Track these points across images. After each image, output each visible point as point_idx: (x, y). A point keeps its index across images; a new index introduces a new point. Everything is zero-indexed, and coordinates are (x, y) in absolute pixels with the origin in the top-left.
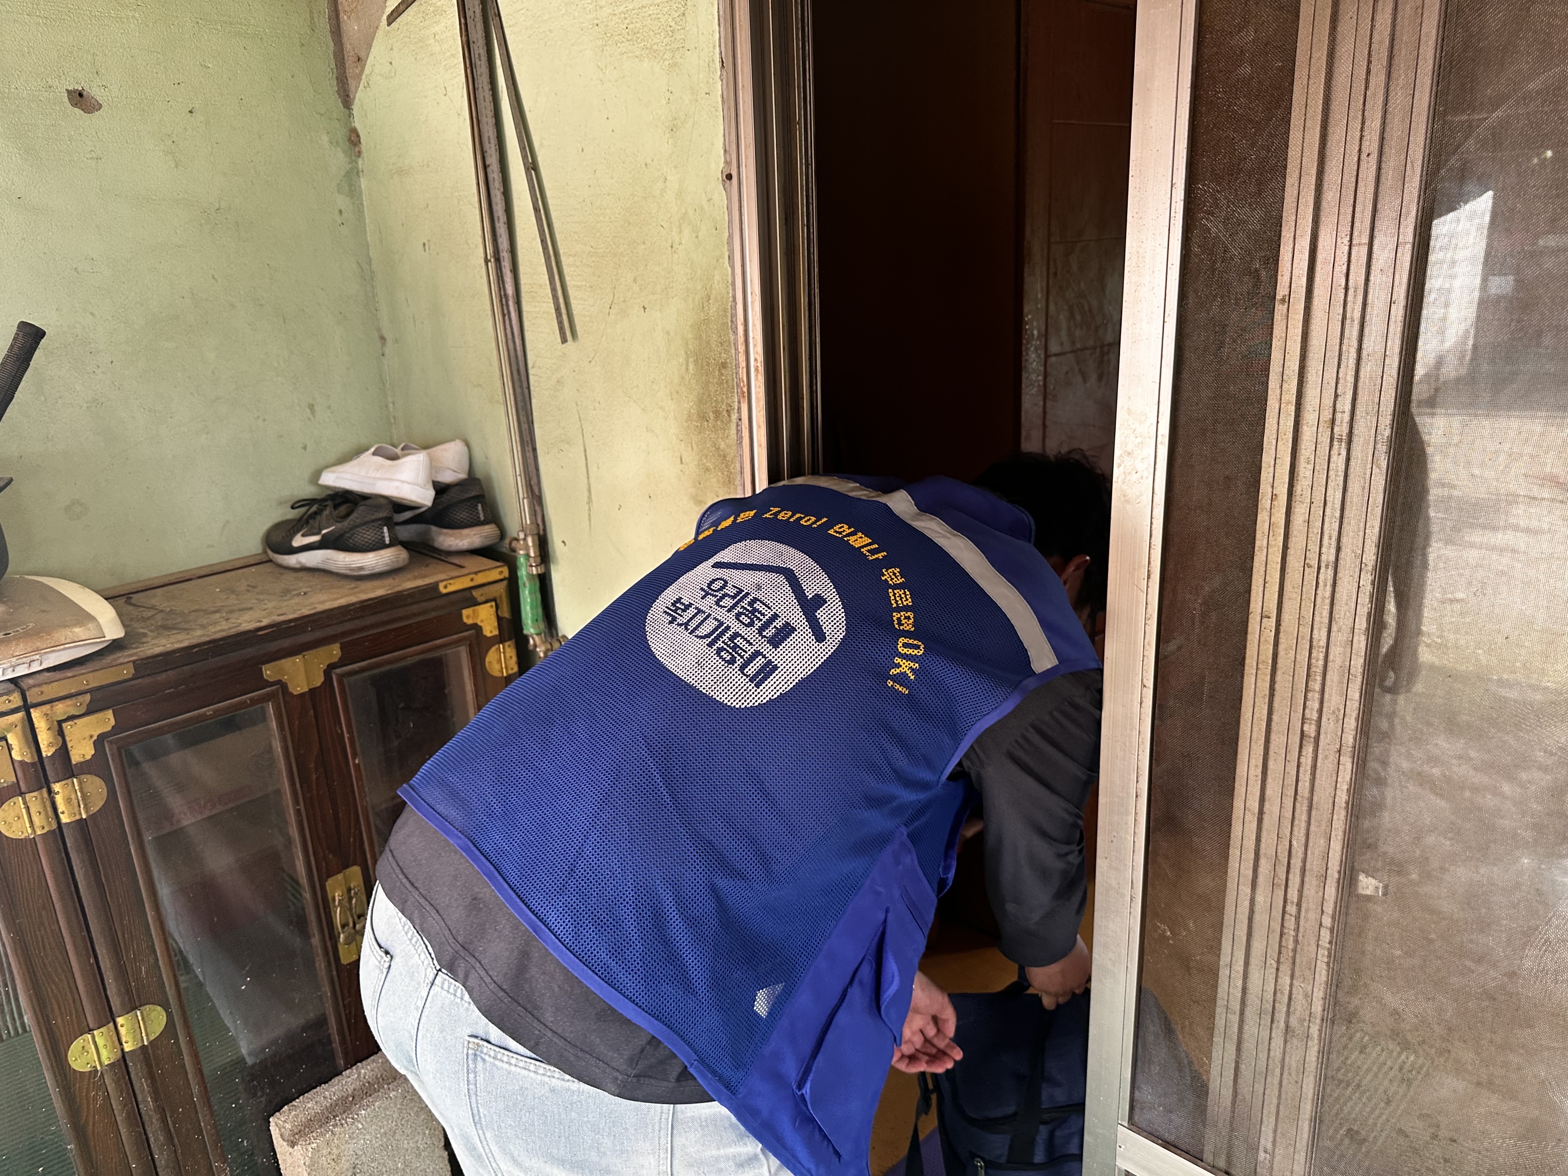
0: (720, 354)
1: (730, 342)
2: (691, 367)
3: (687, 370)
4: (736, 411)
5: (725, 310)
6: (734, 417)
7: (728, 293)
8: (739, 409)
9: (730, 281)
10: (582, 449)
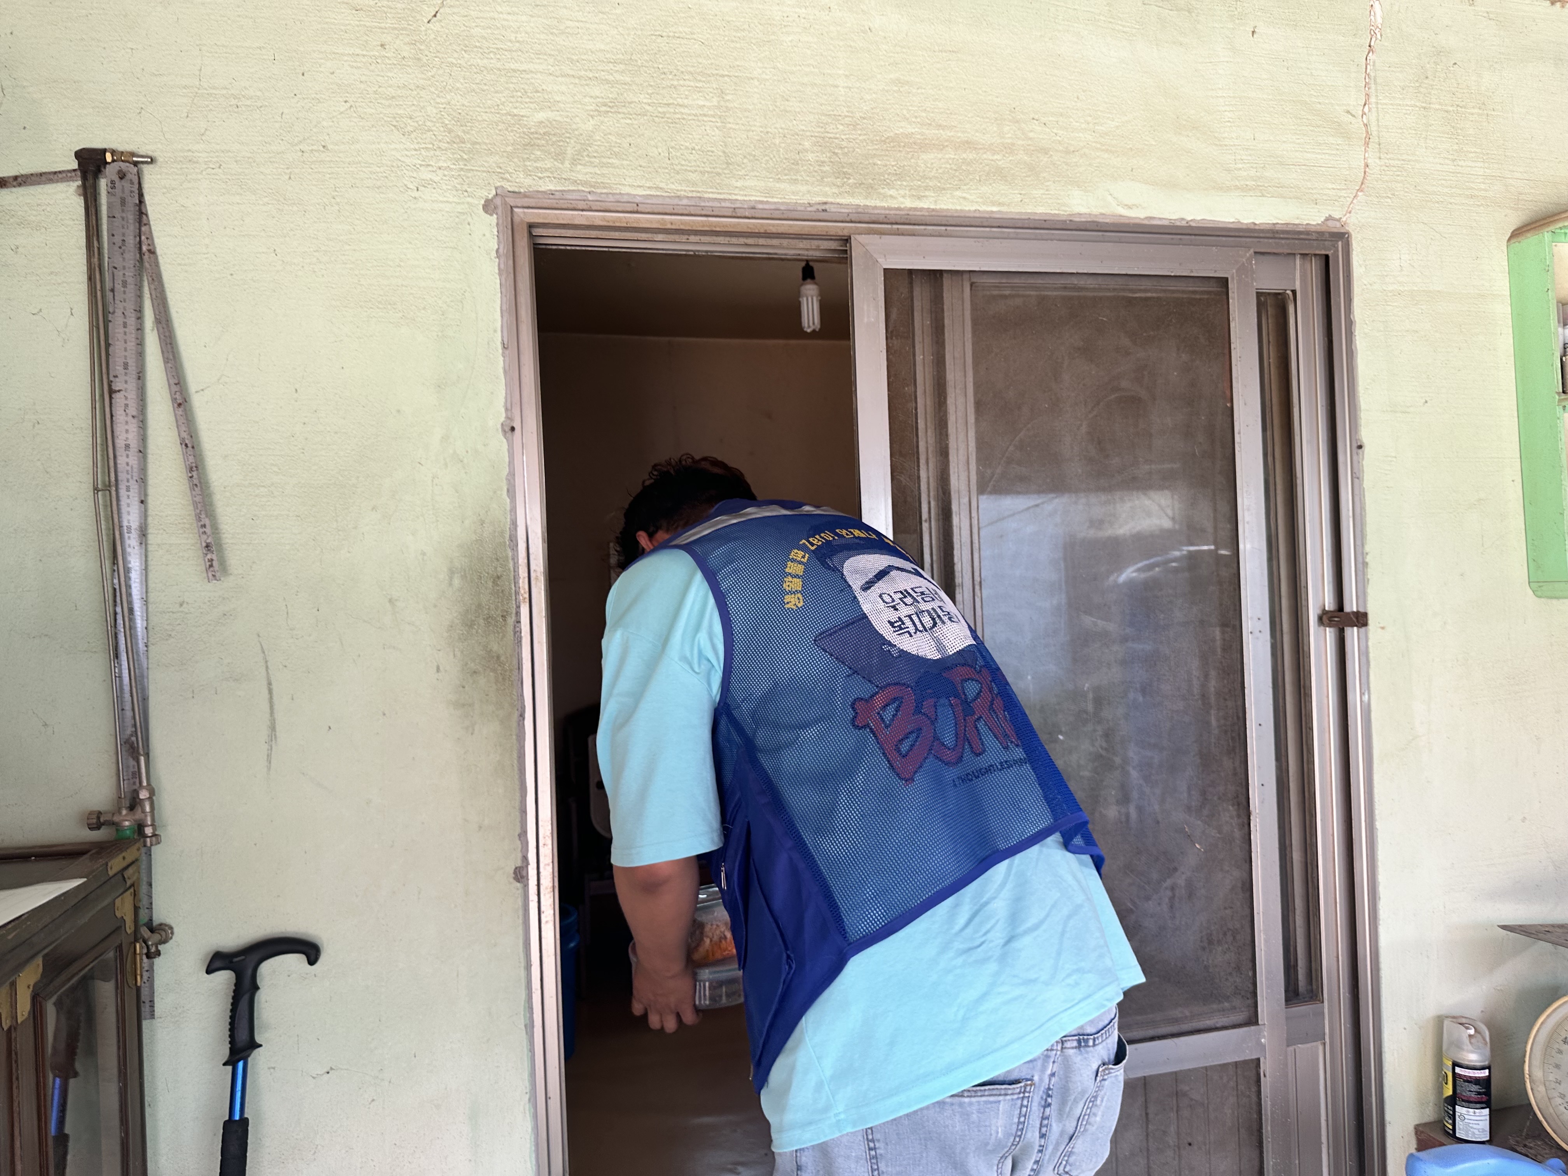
0: (496, 568)
1: (507, 557)
2: (457, 582)
3: (450, 584)
4: (513, 615)
5: (502, 533)
6: (511, 620)
7: (506, 518)
8: (518, 614)
9: (508, 508)
10: (265, 683)
